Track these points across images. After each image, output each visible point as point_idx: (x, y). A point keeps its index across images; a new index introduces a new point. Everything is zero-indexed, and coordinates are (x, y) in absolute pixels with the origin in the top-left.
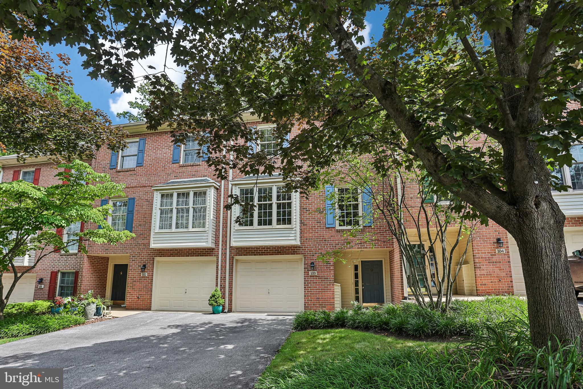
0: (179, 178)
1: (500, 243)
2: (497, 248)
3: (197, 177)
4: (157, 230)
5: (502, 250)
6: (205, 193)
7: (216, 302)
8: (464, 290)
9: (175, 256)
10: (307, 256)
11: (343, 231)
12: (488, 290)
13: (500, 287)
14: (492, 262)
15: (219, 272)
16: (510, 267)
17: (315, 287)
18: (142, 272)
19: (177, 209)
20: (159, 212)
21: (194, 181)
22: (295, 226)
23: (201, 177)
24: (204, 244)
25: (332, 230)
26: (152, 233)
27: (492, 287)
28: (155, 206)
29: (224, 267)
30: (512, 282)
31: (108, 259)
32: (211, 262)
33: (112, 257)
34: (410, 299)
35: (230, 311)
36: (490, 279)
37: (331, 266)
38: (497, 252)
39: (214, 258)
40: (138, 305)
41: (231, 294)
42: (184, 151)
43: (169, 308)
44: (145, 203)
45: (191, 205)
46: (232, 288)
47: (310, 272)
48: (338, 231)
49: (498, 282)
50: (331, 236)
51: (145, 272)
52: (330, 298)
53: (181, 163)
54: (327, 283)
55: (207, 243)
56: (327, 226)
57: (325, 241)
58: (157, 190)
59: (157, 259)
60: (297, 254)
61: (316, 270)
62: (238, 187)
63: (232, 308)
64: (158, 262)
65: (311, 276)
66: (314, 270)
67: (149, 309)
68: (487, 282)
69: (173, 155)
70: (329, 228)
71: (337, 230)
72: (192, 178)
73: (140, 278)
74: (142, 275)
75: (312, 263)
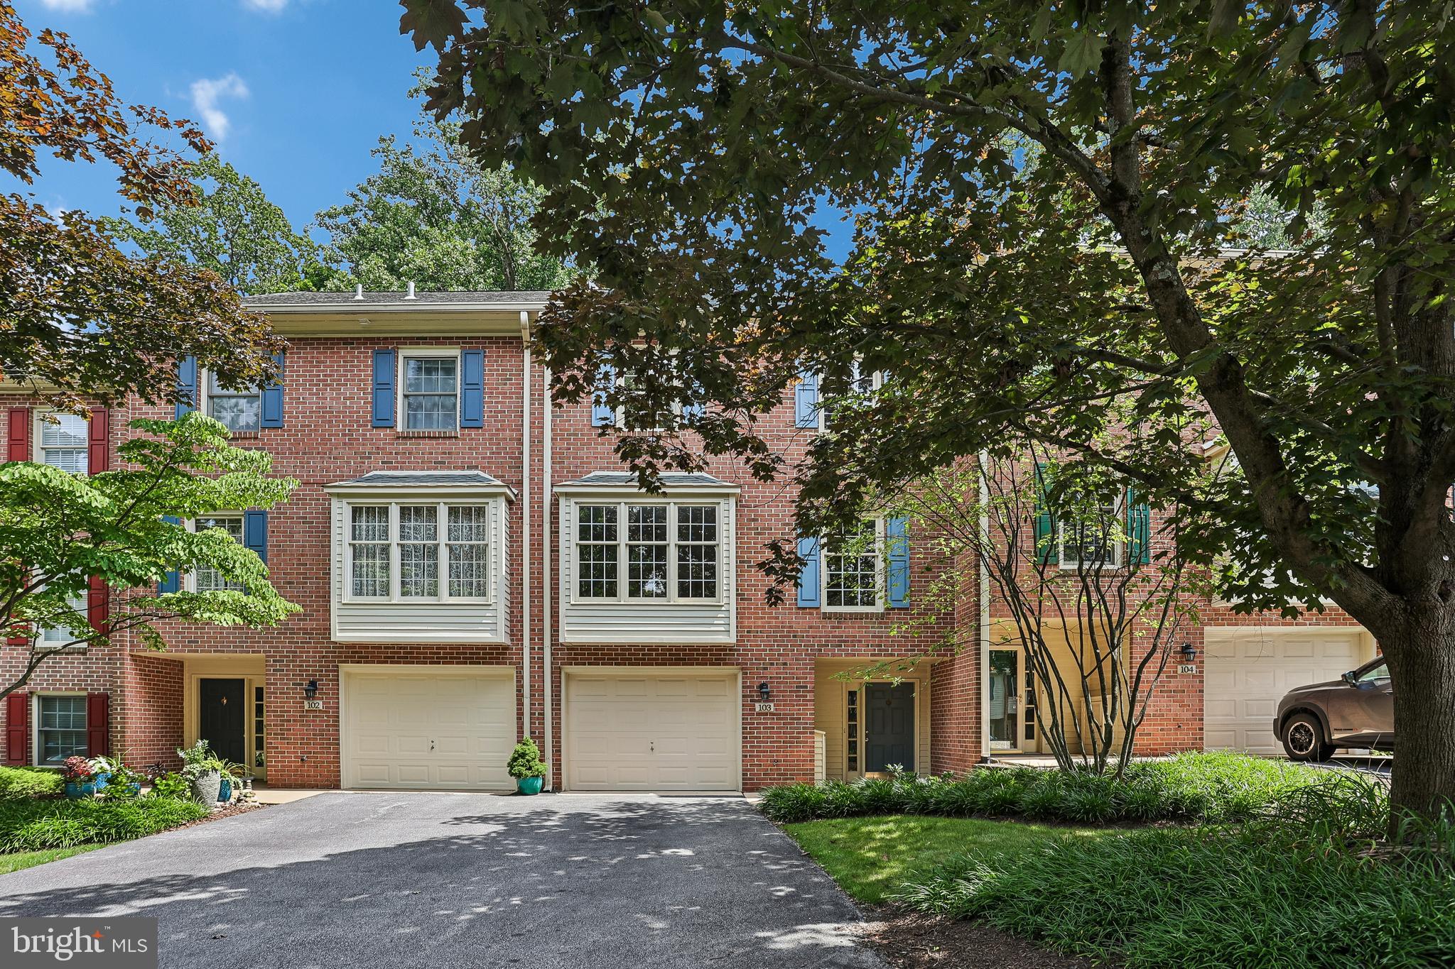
0: (396, 468)
1: (1190, 653)
2: (1181, 663)
3: (449, 468)
4: (348, 597)
5: (1190, 667)
6: (480, 512)
7: (530, 768)
9: (399, 663)
10: (751, 669)
11: (839, 616)
12: (1154, 744)
13: (1177, 739)
14: (1166, 692)
15: (527, 701)
16: (1201, 701)
17: (768, 737)
18: (308, 698)
19: (402, 546)
20: (350, 552)
21: (443, 477)
22: (725, 600)
23: (463, 468)
24: (488, 635)
25: (811, 614)
26: (334, 605)
27: (1162, 739)
28: (339, 537)
29: (537, 691)
30: (1201, 729)
31: (182, 666)
32: (503, 679)
33: (190, 659)
34: (993, 762)
35: (557, 788)
36: (1161, 725)
37: (809, 692)
38: (1179, 671)
39: (510, 670)
40: (302, 776)
41: (557, 751)
42: (406, 396)
43: (386, 783)
44: (300, 528)
45: (443, 538)
46: (560, 737)
47: (757, 705)
48: (827, 616)
49: (1176, 729)
50: (811, 627)
51: (314, 698)
52: (804, 761)
53: (399, 429)
54: (799, 728)
55: (494, 633)
56: (801, 604)
57: (794, 636)
58: (339, 495)
59: (345, 668)
60: (725, 664)
61: (773, 701)
62: (573, 500)
63: (561, 783)
64: (348, 675)
65: (758, 714)
66: (767, 700)
67: (337, 787)
68: (1154, 730)
69: (375, 403)
70: (804, 608)
71: (825, 614)
72: (436, 469)
73: (304, 714)
74: (306, 707)
75: (762, 686)
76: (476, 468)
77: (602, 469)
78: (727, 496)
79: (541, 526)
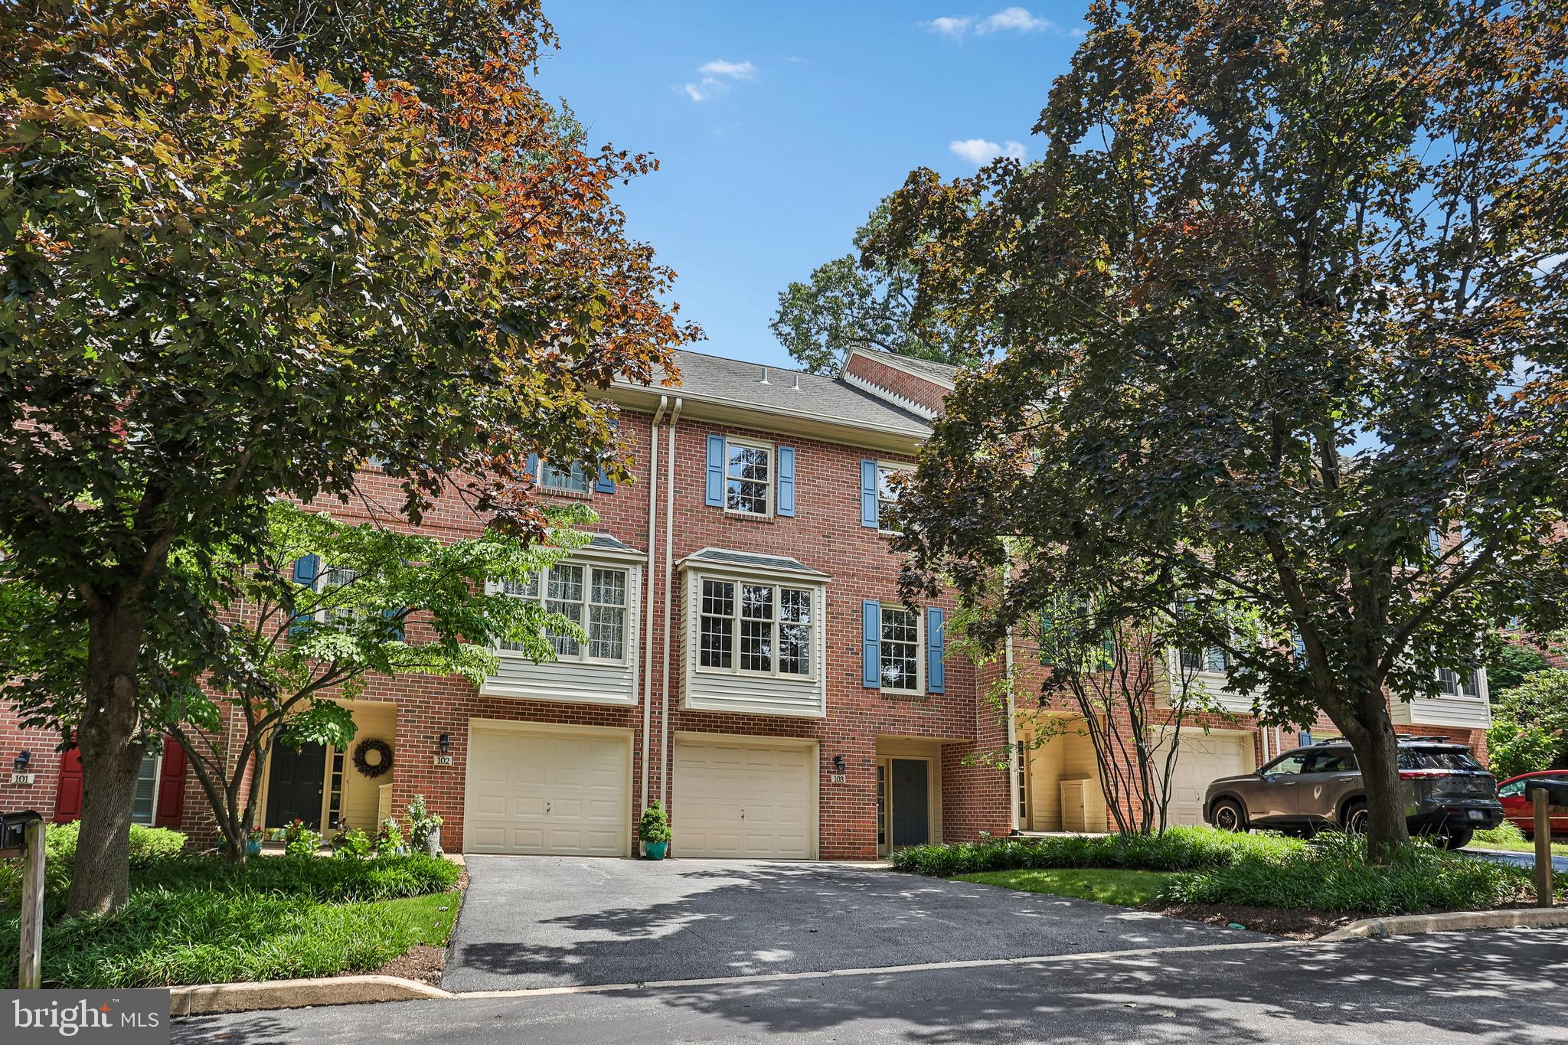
6: (621, 577)
8: (1082, 818)
9: (528, 720)
10: (826, 742)
11: (893, 697)
15: (645, 765)
17: (841, 808)
18: (438, 753)
19: (549, 603)
22: (818, 678)
23: (595, 531)
24: (624, 697)
25: (874, 694)
29: (655, 754)
32: (621, 740)
35: (668, 854)
37: (872, 766)
39: (628, 733)
41: (669, 816)
43: (502, 848)
46: (671, 803)
47: (832, 776)
48: (885, 697)
50: (871, 706)
51: (444, 753)
52: (868, 831)
53: (539, 485)
54: (865, 800)
56: (866, 684)
57: (860, 713)
59: (475, 723)
60: (808, 737)
61: (845, 773)
62: (700, 574)
64: (477, 730)
65: (833, 785)
66: (840, 772)
67: (460, 850)
70: (870, 689)
71: (881, 694)
73: (433, 770)
74: (436, 763)
75: (837, 759)
76: (607, 531)
77: (712, 545)
78: (819, 583)
79: (663, 594)
